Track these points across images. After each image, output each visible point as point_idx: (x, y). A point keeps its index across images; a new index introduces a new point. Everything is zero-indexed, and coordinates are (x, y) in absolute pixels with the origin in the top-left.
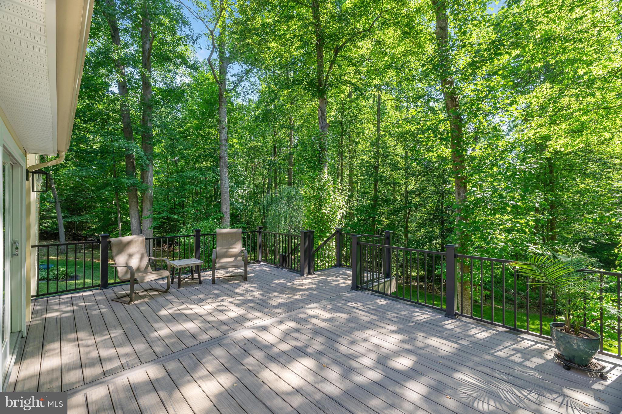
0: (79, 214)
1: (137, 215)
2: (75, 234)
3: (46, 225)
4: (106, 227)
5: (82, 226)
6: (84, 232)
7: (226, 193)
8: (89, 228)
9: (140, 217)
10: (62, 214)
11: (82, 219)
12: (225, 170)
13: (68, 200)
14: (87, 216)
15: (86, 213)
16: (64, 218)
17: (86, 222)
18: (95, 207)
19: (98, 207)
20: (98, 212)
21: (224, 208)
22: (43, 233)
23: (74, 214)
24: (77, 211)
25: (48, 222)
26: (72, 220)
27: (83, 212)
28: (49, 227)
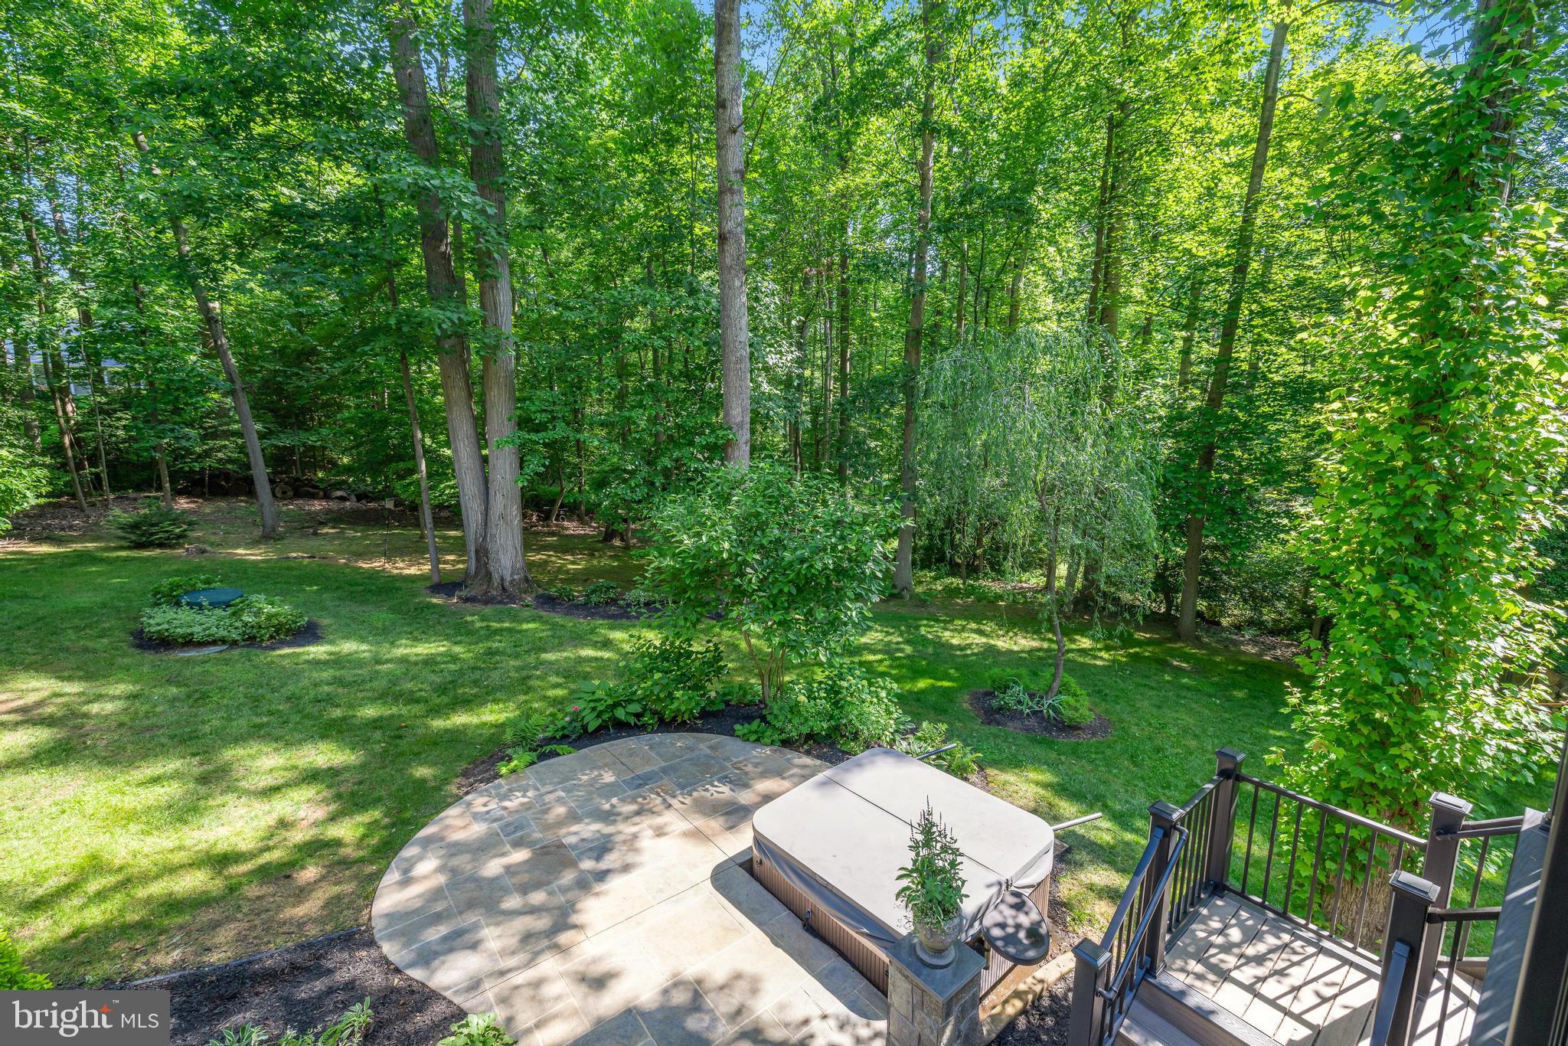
0: (302, 426)
1: (471, 431)
2: (297, 480)
3: (220, 455)
4: (380, 463)
5: (314, 458)
6: (320, 475)
7: (740, 360)
8: (333, 463)
9: (481, 438)
10: (259, 427)
11: (312, 439)
12: (737, 283)
13: (271, 386)
14: (324, 431)
15: (321, 424)
16: (262, 436)
17: (324, 448)
18: (341, 407)
19: (348, 407)
20: (351, 419)
21: (734, 413)
22: (218, 476)
23: (292, 426)
24: (297, 416)
25: (225, 446)
26: (285, 441)
27: (312, 419)
28: (230, 461)
